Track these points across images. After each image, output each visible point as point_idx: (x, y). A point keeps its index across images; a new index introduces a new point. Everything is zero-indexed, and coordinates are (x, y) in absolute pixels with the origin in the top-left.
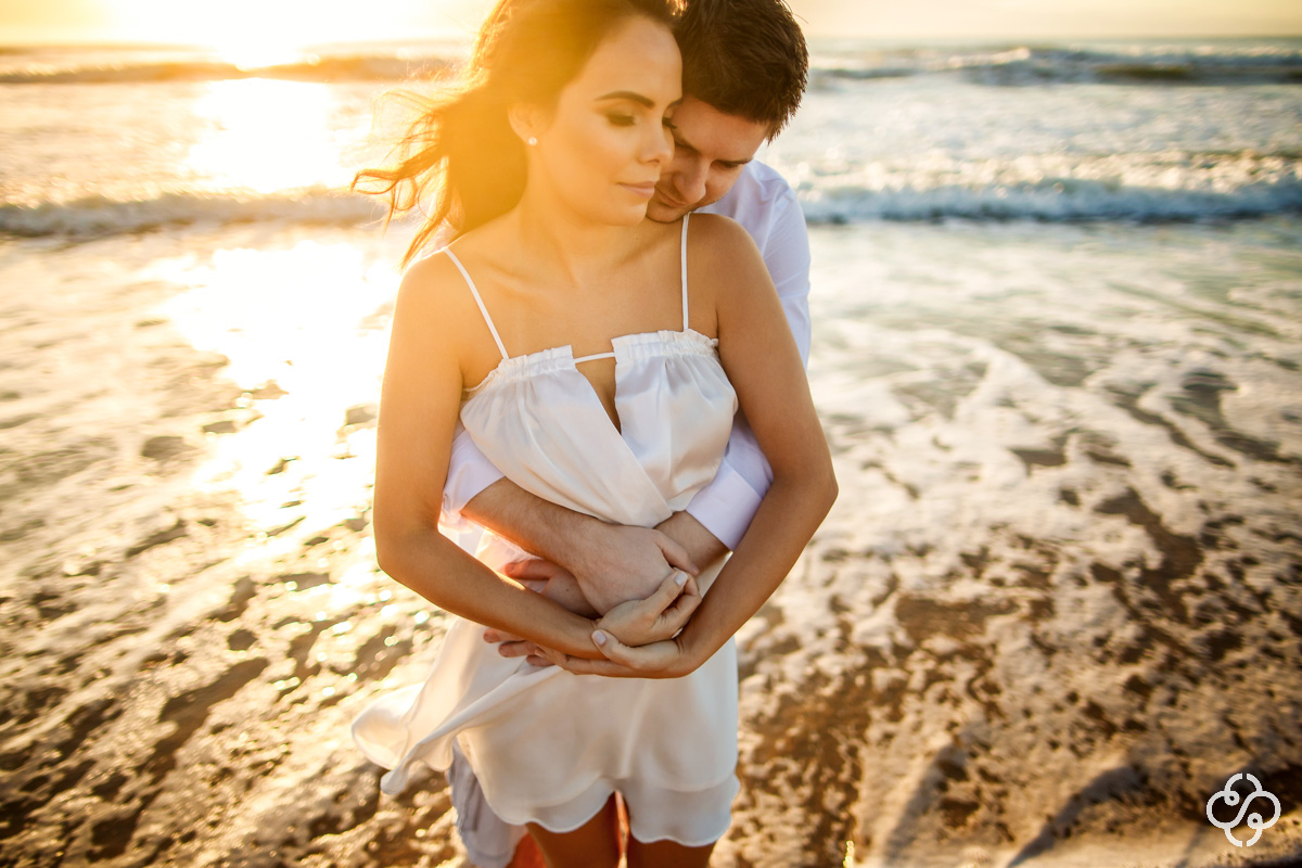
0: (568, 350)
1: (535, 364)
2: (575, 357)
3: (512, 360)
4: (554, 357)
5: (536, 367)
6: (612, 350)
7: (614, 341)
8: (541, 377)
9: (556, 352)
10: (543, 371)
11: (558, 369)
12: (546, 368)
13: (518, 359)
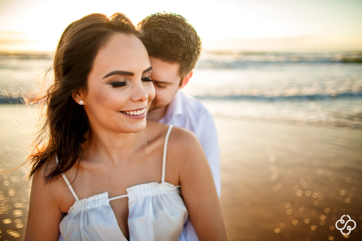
0: (106, 195)
1: (90, 202)
2: (109, 198)
3: (80, 201)
4: (99, 198)
5: (91, 204)
6: (126, 193)
7: (127, 189)
8: (92, 210)
9: (101, 196)
10: (94, 206)
11: (101, 204)
12: (95, 204)
13: (83, 200)
